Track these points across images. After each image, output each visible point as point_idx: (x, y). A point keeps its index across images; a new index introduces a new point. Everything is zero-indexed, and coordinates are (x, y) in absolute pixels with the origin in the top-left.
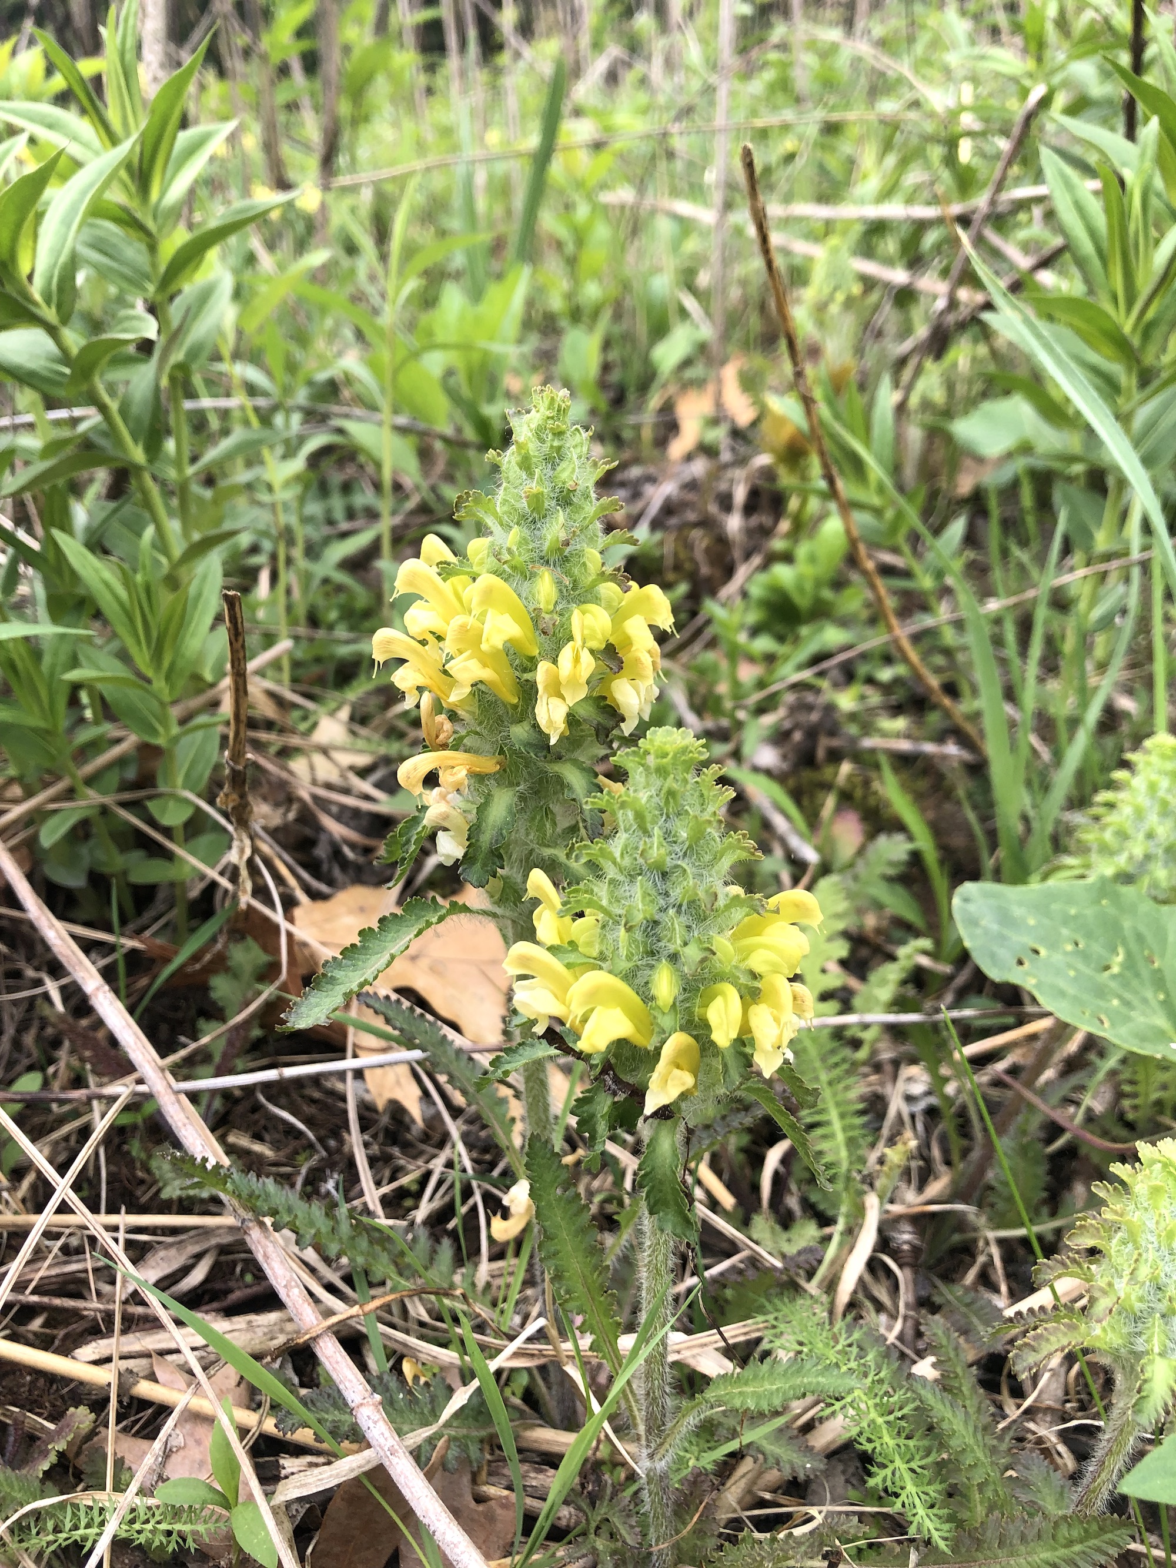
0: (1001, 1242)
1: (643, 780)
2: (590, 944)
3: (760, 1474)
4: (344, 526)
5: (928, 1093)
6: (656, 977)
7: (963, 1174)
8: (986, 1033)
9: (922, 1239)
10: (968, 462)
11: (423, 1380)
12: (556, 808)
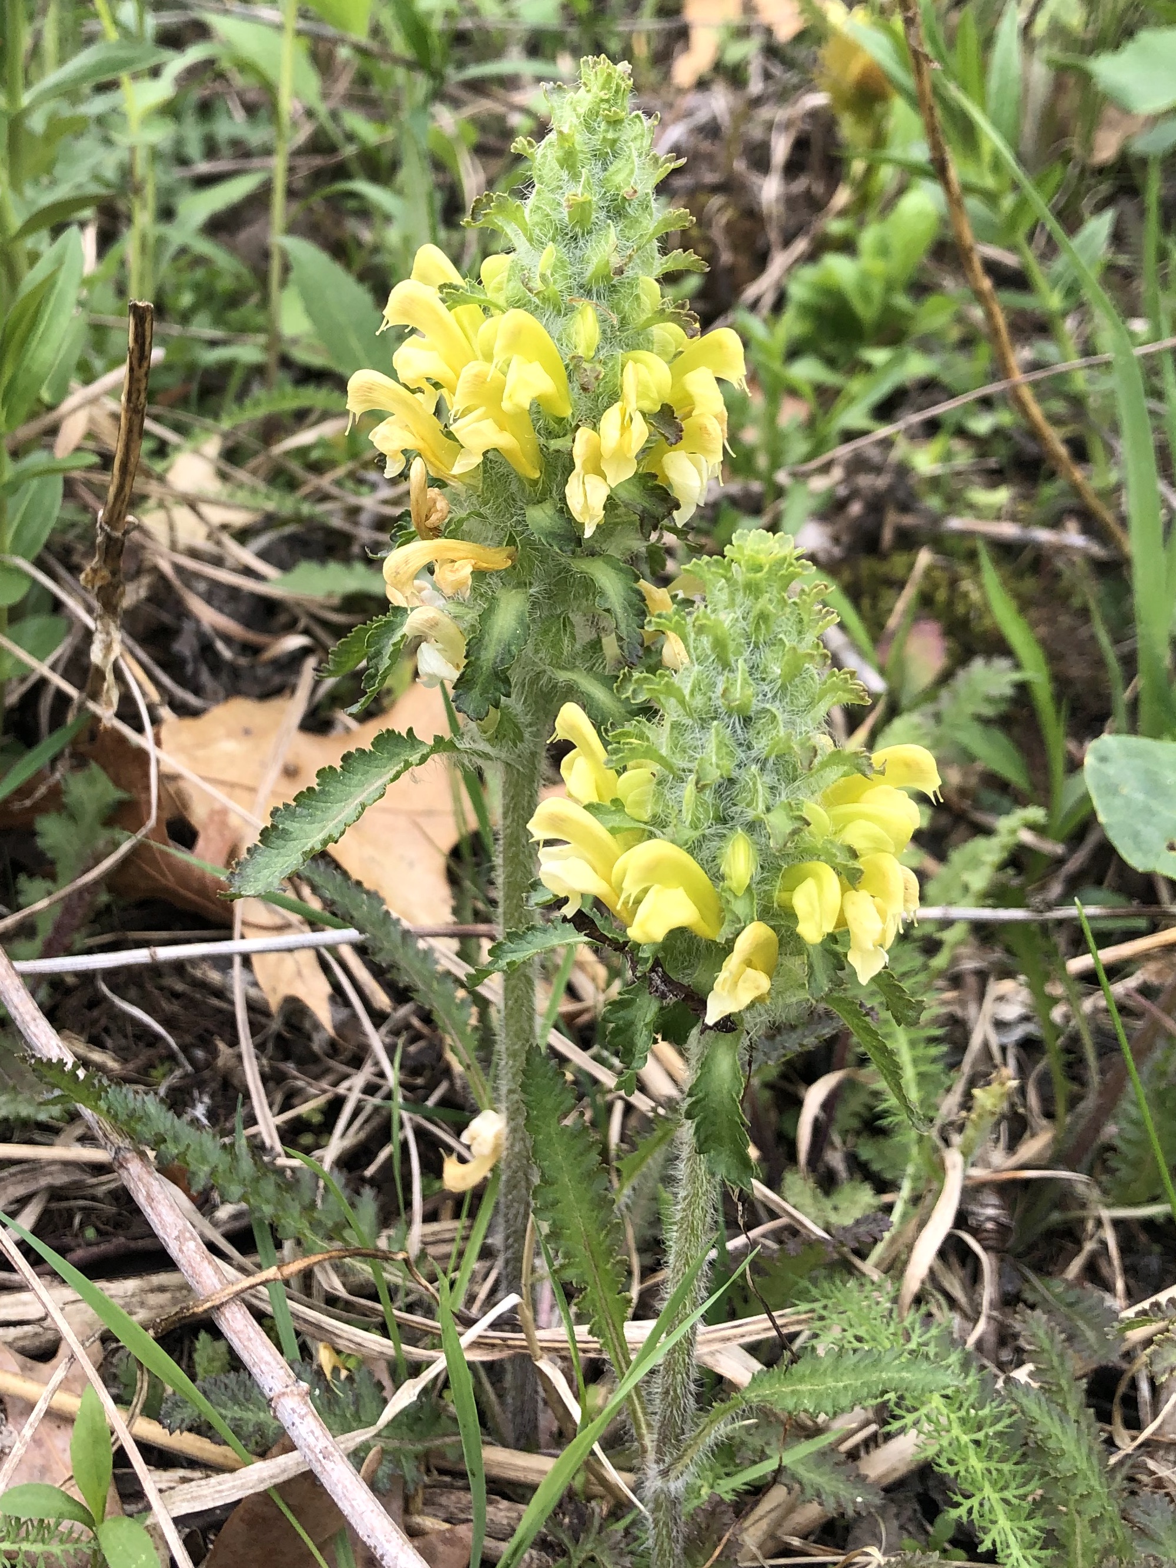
0: (1118, 1224)
1: (724, 596)
2: (640, 804)
3: (791, 1509)
4: (203, 167)
5: (1025, 1019)
6: (728, 850)
7: (1070, 1130)
8: (1105, 939)
9: (1011, 1216)
10: (1111, 113)
11: (344, 1374)
12: (576, 618)
